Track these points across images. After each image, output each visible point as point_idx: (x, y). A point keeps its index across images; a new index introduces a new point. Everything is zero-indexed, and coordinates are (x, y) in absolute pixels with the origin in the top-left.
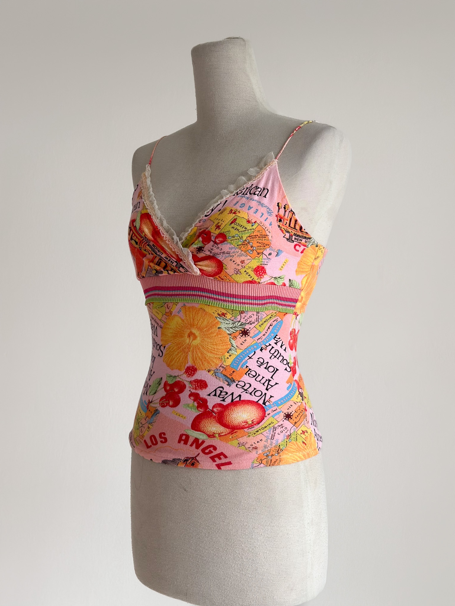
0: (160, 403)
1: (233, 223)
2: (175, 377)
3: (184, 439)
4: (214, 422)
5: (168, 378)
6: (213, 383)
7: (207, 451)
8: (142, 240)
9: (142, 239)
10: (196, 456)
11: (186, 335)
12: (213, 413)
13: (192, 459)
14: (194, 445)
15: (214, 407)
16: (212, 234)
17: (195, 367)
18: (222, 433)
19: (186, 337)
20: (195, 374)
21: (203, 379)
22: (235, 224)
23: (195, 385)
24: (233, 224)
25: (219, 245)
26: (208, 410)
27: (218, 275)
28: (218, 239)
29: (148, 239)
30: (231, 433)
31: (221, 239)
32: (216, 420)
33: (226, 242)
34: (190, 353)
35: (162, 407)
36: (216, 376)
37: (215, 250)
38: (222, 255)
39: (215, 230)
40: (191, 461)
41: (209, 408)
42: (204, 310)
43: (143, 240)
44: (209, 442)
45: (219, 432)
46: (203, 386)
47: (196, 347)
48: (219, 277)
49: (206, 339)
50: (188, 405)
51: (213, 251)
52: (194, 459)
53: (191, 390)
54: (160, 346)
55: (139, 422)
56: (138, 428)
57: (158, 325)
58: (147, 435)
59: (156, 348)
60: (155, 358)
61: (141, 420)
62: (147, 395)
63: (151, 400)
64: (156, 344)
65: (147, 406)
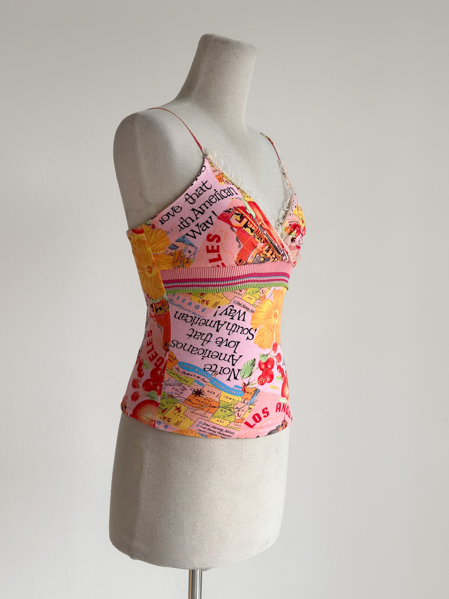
0: (258, 383)
2: (267, 355)
3: (279, 407)
5: (262, 358)
7: (287, 412)
10: (285, 418)
11: (273, 315)
13: (284, 422)
14: (283, 409)
16: (300, 227)
17: (276, 342)
19: (273, 318)
20: (277, 349)
21: (280, 352)
28: (303, 232)
29: (263, 228)
34: (274, 332)
35: (261, 385)
37: (301, 241)
39: (302, 224)
40: (284, 424)
42: (283, 293)
43: (259, 228)
44: (287, 404)
46: (280, 359)
47: (277, 325)
50: (278, 377)
53: (277, 363)
54: (249, 329)
55: (231, 409)
56: (231, 414)
57: (248, 310)
58: (248, 417)
59: (242, 333)
60: (238, 342)
61: (234, 405)
62: (238, 380)
63: (247, 383)
64: (242, 329)
65: (242, 390)
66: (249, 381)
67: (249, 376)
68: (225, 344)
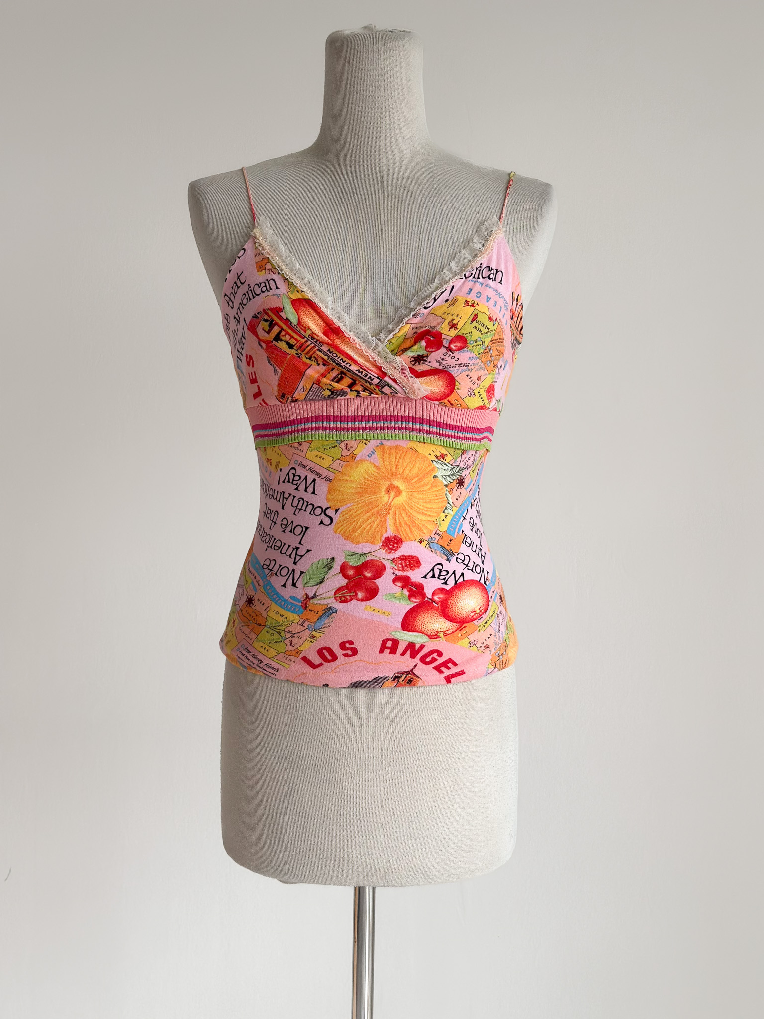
0: (335, 597)
1: (475, 320)
2: (363, 554)
3: (390, 646)
4: (436, 615)
5: (348, 557)
6: (429, 559)
7: (428, 660)
8: (305, 342)
9: (303, 341)
10: (413, 669)
11: (384, 490)
12: (434, 603)
13: (407, 674)
14: (409, 652)
15: (433, 594)
16: (443, 336)
17: (399, 536)
18: (448, 631)
19: (384, 493)
20: (400, 547)
21: (413, 554)
22: (477, 322)
23: (402, 565)
24: (475, 322)
25: (456, 354)
26: (426, 599)
27: (447, 398)
28: (455, 345)
29: (317, 340)
30: (460, 629)
31: (459, 345)
32: (439, 614)
33: (465, 349)
34: (390, 518)
35: (340, 602)
36: (430, 548)
37: (449, 361)
38: (457, 367)
39: (449, 330)
40: (405, 678)
41: (427, 597)
42: (416, 451)
43: (307, 341)
44: (430, 645)
45: (445, 630)
46: (414, 565)
47: (402, 507)
48: (448, 400)
49: (415, 494)
50: (393, 595)
51: (444, 363)
52: (409, 673)
53: (397, 572)
54: (324, 509)
55: (280, 632)
56: (280, 640)
57: (320, 476)
58: (310, 649)
59: (312, 513)
60: (307, 528)
61: (286, 627)
62: (297, 587)
63: (311, 594)
64: (312, 506)
65: (301, 604)
66: (316, 592)
67: (317, 585)
68: (289, 529)
